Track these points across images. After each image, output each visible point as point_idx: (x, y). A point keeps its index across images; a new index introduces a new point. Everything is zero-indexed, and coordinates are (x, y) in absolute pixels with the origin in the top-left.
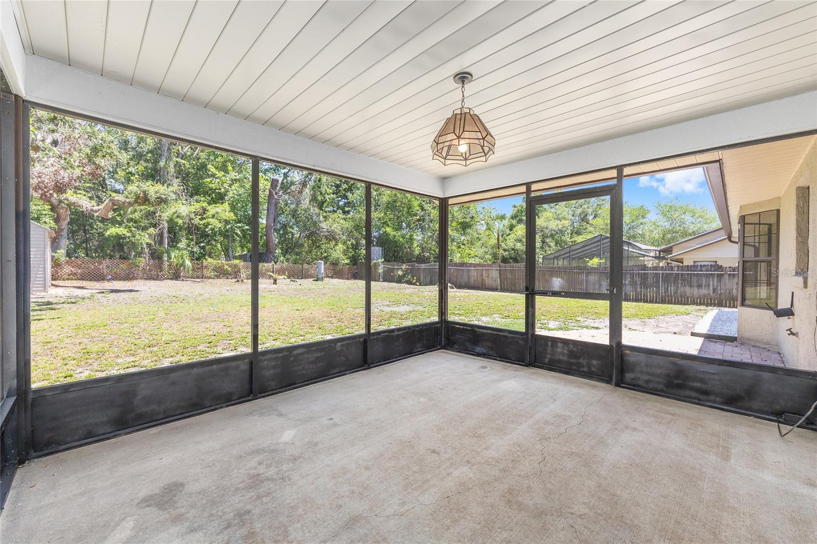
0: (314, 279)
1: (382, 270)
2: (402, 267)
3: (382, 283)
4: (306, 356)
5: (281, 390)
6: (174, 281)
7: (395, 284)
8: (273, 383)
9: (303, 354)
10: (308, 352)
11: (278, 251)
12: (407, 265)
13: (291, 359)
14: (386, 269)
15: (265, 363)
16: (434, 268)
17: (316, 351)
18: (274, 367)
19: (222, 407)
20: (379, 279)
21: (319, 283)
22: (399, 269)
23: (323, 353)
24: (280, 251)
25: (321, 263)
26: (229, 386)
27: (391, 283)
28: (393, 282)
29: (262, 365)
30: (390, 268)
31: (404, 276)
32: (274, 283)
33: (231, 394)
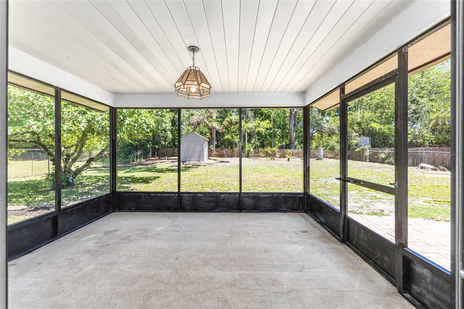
0: (316, 159)
1: (368, 154)
2: (384, 151)
3: (368, 163)
4: (204, 198)
5: (190, 211)
6: (247, 158)
7: (378, 164)
8: (188, 207)
9: (202, 197)
10: (205, 196)
11: (296, 143)
12: (389, 150)
13: (197, 198)
14: (371, 153)
15: (185, 197)
16: (417, 152)
17: (210, 197)
18: (189, 200)
19: (166, 212)
20: (366, 160)
21: (319, 161)
22: (383, 153)
23: (213, 199)
24: (297, 143)
25: (321, 149)
26: (170, 204)
27: (375, 163)
28: (378, 162)
29: (183, 198)
30: (375, 152)
31: (387, 158)
32: (288, 161)
33: (171, 207)
